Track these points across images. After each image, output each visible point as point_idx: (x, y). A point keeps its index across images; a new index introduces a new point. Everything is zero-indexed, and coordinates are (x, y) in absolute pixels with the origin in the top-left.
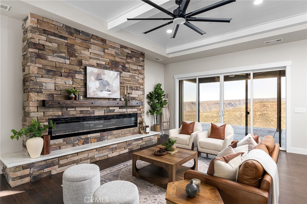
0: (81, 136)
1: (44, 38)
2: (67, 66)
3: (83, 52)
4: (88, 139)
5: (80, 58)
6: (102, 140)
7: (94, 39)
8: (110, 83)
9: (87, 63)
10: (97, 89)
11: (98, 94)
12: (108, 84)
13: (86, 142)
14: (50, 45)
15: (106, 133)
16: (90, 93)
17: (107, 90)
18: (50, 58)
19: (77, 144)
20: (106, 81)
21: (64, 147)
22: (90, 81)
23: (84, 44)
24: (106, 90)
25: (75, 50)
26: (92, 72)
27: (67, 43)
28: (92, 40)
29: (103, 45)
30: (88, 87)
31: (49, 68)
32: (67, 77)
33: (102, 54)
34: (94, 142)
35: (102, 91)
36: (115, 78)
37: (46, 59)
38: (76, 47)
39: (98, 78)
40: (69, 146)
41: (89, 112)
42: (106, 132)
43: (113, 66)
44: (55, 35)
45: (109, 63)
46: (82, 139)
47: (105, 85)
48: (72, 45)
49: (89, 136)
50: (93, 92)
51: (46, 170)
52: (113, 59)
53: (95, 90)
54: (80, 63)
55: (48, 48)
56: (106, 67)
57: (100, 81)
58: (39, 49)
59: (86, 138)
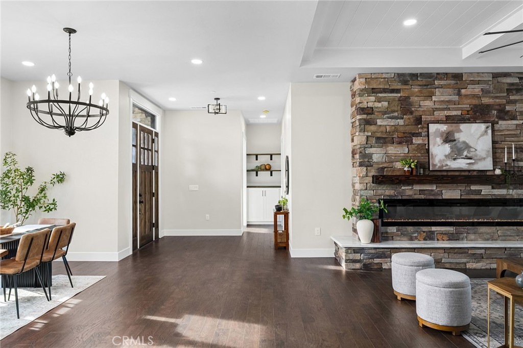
0: (421, 227)
1: (373, 98)
2: (402, 129)
3: (422, 103)
4: (433, 232)
5: (417, 114)
6: (458, 240)
7: (441, 79)
8: (471, 144)
9: (429, 118)
10: (446, 156)
11: (449, 164)
12: (467, 147)
13: (430, 237)
14: (379, 105)
15: (464, 229)
16: (435, 163)
17: (466, 156)
18: (379, 122)
19: (416, 238)
20: (464, 142)
21: (399, 239)
22: (434, 146)
23: (425, 91)
24: (464, 156)
25: (411, 104)
26: (437, 130)
27: (401, 97)
28: (436, 82)
29: (457, 84)
30: (432, 154)
31: (379, 135)
32: (400, 143)
33: (456, 98)
34: (443, 240)
35: (455, 159)
36: (482, 135)
37: (376, 124)
38: (414, 99)
39: (448, 138)
40: (405, 238)
41: (433, 193)
42: (465, 227)
43: (478, 114)
44: (384, 91)
45: (468, 111)
46: (424, 232)
47: (458, 151)
48: (408, 97)
49: (434, 228)
50: (440, 161)
51: (377, 261)
52: (475, 102)
53: (444, 158)
54: (419, 120)
55: (377, 110)
56: (463, 118)
57: (451, 143)
58: (368, 114)
59: (430, 231)
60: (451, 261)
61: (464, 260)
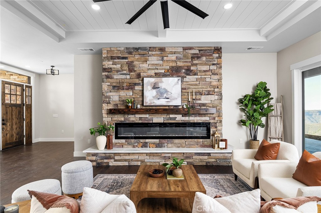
0: (140, 140)
1: (111, 63)
2: (128, 81)
3: (141, 65)
4: (146, 143)
5: (138, 72)
6: (162, 147)
7: (152, 51)
8: (169, 90)
9: (145, 74)
10: (153, 97)
11: (155, 102)
12: (166, 91)
13: (145, 145)
14: (115, 66)
15: (165, 141)
16: (147, 101)
17: (165, 97)
18: (115, 77)
19: (137, 146)
20: (164, 89)
21: (126, 147)
22: (146, 91)
23: (142, 58)
24: (164, 97)
25: (134, 66)
26: (149, 81)
27: (128, 61)
28: (150, 53)
29: (161, 53)
30: (145, 96)
31: (114, 84)
32: (128, 89)
33: (161, 62)
34: (153, 147)
35: (158, 99)
36: (175, 85)
37: (112, 78)
38: (136, 63)
39: (155, 87)
40: (130, 146)
41: (147, 119)
42: (165, 140)
43: (174, 71)
44: (119, 58)
45: (168, 70)
46: (141, 143)
47: (161, 94)
48: (133, 62)
49: (147, 140)
50: (150, 100)
51: (106, 161)
52: (174, 64)
53: (152, 98)
54: (139, 76)
55: (114, 69)
56: (165, 74)
57: (157, 89)
58: (109, 72)
59: (145, 142)
60: (151, 161)
61: (158, 160)
